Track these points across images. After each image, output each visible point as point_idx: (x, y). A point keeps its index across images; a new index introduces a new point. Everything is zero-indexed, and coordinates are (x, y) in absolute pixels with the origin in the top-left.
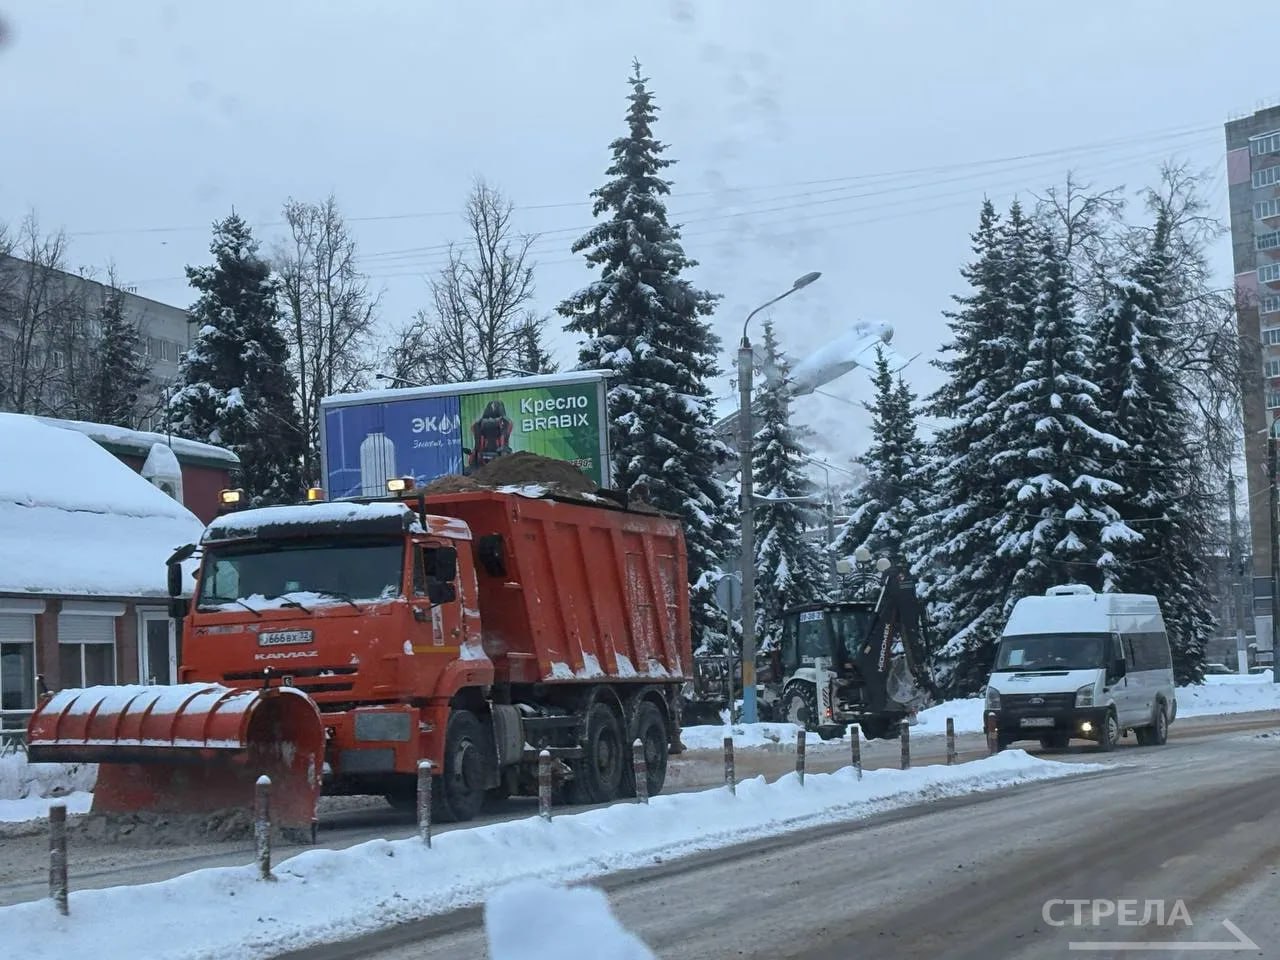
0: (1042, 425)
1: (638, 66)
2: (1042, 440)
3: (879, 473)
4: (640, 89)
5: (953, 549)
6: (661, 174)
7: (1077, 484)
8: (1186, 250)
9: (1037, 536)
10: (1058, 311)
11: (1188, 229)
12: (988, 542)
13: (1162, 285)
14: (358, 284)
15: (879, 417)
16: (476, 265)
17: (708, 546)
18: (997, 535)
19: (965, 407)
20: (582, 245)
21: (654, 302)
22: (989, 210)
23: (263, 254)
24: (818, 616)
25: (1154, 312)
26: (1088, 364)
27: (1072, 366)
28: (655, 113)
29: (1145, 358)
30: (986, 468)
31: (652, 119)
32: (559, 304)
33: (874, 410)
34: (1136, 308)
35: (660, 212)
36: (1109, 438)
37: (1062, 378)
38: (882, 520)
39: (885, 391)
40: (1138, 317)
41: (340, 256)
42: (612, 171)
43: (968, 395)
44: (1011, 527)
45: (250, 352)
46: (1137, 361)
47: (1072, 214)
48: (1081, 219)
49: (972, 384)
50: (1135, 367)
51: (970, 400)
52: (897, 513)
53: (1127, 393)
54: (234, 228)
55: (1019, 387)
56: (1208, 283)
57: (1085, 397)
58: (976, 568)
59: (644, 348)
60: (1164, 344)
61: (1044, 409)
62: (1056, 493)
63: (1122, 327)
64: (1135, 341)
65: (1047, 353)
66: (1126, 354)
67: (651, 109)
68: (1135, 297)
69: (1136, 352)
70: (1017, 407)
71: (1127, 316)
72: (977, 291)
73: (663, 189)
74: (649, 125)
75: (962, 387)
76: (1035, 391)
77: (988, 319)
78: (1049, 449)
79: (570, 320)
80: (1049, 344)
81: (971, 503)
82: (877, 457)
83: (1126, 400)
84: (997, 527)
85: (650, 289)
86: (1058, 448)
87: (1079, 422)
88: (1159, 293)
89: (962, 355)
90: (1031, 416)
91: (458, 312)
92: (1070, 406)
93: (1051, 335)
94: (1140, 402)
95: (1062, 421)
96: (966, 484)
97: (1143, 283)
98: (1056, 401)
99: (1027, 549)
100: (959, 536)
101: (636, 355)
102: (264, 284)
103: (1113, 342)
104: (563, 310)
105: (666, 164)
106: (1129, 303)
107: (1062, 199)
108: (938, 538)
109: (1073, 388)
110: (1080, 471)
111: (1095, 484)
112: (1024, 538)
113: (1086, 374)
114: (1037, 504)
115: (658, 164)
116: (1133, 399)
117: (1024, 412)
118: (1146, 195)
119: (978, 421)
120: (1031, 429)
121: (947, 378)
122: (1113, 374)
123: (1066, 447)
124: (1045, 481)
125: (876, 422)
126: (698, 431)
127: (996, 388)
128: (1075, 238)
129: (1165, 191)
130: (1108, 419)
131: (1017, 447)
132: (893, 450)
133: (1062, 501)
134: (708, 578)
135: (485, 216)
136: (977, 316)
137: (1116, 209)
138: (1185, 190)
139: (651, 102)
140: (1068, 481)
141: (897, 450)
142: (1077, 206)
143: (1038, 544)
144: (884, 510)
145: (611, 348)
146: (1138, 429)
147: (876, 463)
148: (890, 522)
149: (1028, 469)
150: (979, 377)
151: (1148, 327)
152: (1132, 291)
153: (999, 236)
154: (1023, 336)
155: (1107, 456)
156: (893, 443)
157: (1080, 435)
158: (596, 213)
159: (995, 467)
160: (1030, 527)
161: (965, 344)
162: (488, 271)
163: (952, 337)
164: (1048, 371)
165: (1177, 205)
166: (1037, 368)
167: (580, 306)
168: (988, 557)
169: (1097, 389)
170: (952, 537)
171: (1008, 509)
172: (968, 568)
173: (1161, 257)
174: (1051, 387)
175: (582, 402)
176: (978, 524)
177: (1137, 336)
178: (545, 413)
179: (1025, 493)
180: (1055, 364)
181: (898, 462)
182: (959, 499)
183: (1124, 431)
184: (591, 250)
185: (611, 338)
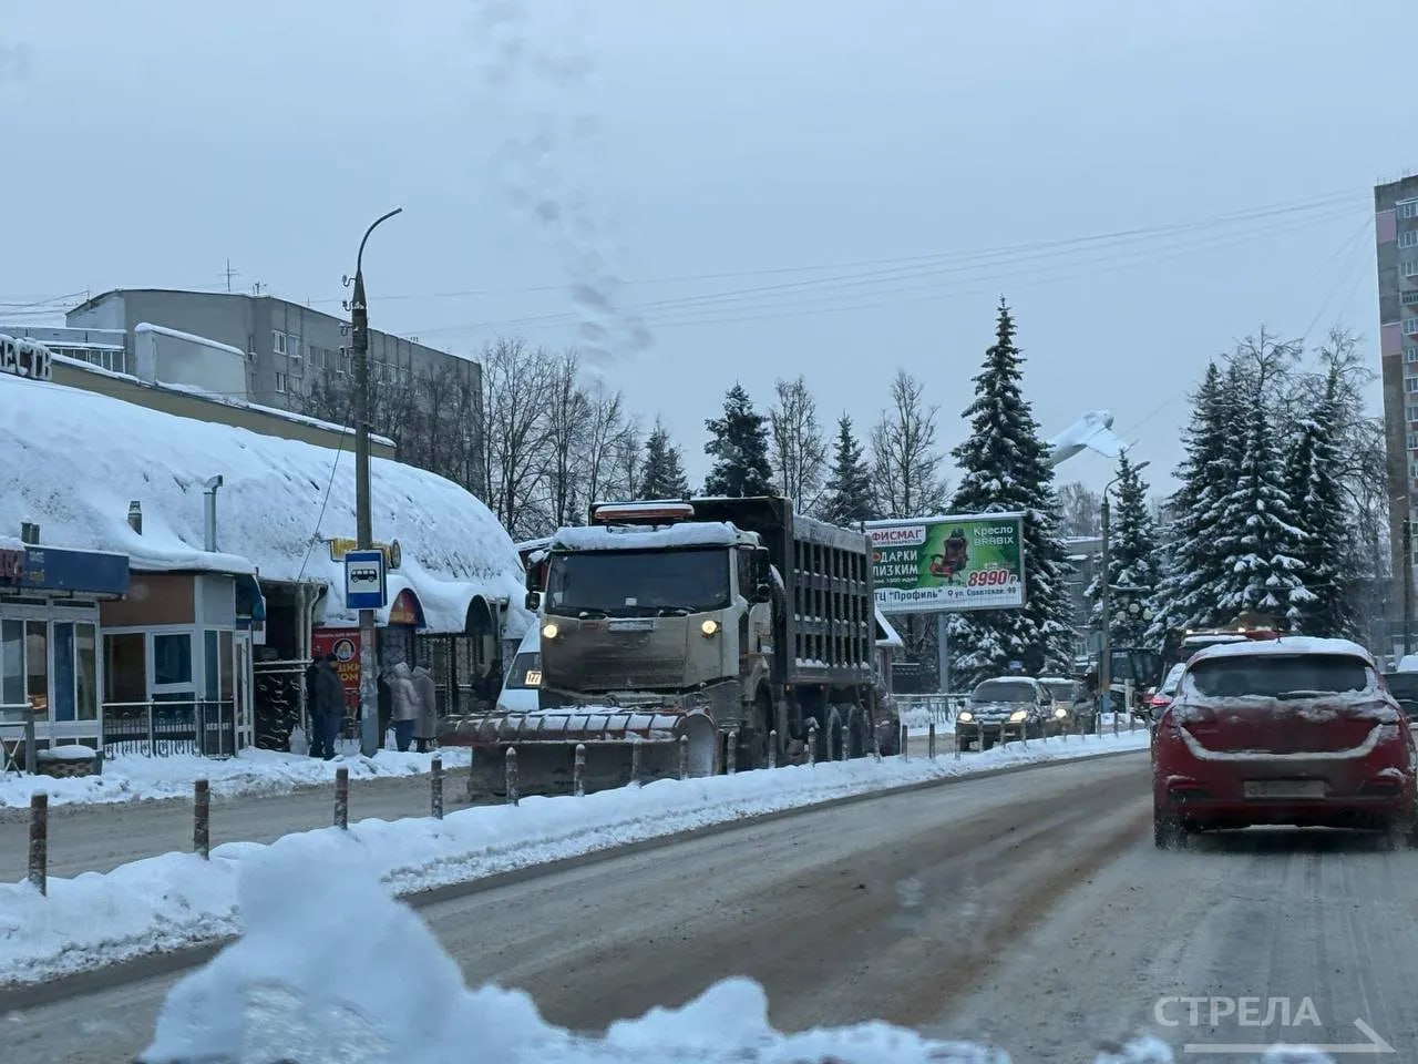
0: (1251, 521)
1: (1003, 300)
2: (1250, 531)
3: (1121, 541)
4: (1004, 314)
5: (1187, 604)
6: (1017, 368)
7: (1274, 561)
8: (1347, 389)
9: (1246, 596)
10: (1261, 444)
11: (1349, 377)
12: (1210, 599)
13: (1332, 424)
14: (817, 432)
15: (1121, 500)
16: (898, 424)
17: (1047, 605)
18: (1217, 594)
19: (1196, 506)
20: (969, 413)
21: (1015, 451)
22: (1213, 370)
23: (758, 411)
24: (1124, 655)
25: (1326, 442)
26: (1282, 480)
27: (1272, 480)
28: (1014, 330)
29: (1321, 475)
30: (1209, 547)
31: (1011, 334)
32: (952, 450)
33: (1118, 495)
34: (1314, 439)
35: (1016, 392)
36: (1296, 530)
37: (1264, 489)
38: (1123, 575)
39: (1125, 481)
40: (1315, 446)
41: (806, 413)
42: (986, 365)
43: (1198, 497)
44: (1228, 589)
45: (752, 476)
46: (1314, 476)
47: (1264, 356)
48: (1271, 360)
49: (1200, 489)
50: (1313, 482)
51: (1200, 500)
52: (1134, 570)
53: (1307, 498)
54: (737, 394)
55: (1235, 495)
56: (1362, 414)
57: (1280, 502)
58: (1202, 615)
59: (1008, 479)
60: (1333, 464)
61: (1252, 510)
62: (1260, 567)
63: (1304, 451)
64: (1313, 463)
65: (1254, 471)
66: (1306, 471)
67: (1011, 327)
68: (1313, 432)
69: (1314, 470)
70: (1233, 507)
71: (1308, 443)
72: (1204, 425)
73: (1017, 376)
74: (1010, 337)
75: (1195, 490)
76: (1246, 497)
77: (1212, 446)
78: (1254, 537)
79: (958, 460)
80: (1256, 465)
81: (1199, 571)
82: (1119, 529)
83: (1306, 503)
84: (1218, 589)
85: (1012, 442)
86: (1261, 536)
87: (1275, 519)
88: (1330, 429)
89: (1194, 469)
90: (1242, 514)
91: (886, 453)
92: (1270, 508)
93: (1256, 460)
94: (1316, 504)
95: (1264, 517)
96: (1196, 558)
97: (1318, 421)
98: (1260, 504)
99: (1239, 604)
100: (1192, 594)
101: (1004, 484)
102: (757, 430)
103: (1298, 462)
104: (956, 453)
105: (1020, 361)
106: (1309, 436)
107: (1257, 345)
108: (1175, 595)
109: (1272, 496)
110: (1276, 552)
111: (1286, 561)
112: (1237, 597)
113: (1280, 486)
114: (1246, 574)
115: (1015, 361)
116: (1311, 502)
117: (1238, 511)
118: (1320, 353)
119: (1206, 516)
120: (1242, 521)
121: (1184, 484)
122: (1297, 484)
123: (1267, 536)
124: (1253, 559)
125: (1120, 505)
126: (1041, 532)
127: (1218, 493)
128: (1266, 375)
129: (1333, 349)
130: (1294, 515)
131: (1232, 535)
132: (1132, 524)
133: (1263, 572)
134: (1049, 625)
135: (905, 394)
136: (1204, 442)
137: (1296, 354)
138: (1347, 348)
139: (1012, 323)
140: (1268, 559)
141: (1134, 525)
142: (1268, 350)
143: (1247, 601)
144: (1125, 567)
145: (986, 479)
146: (1314, 522)
147: (1119, 534)
148: (1130, 577)
149: (1241, 550)
150: (1207, 484)
151: (1323, 453)
152: (1311, 427)
153: (1220, 387)
154: (1237, 459)
155: (1293, 541)
156: (1131, 519)
157: (1274, 528)
158: (977, 393)
159: (1217, 548)
160: (1241, 590)
161: (1196, 461)
162: (905, 427)
163: (1187, 457)
164: (1254, 484)
165: (1342, 358)
166: (1247, 481)
167: (965, 451)
168: (1211, 608)
169: (1287, 496)
170: (1187, 594)
171: (1225, 577)
172: (1196, 616)
173: (1331, 404)
174: (1257, 495)
175: (1009, 530)
176: (1205, 586)
177: (1314, 458)
178: (988, 536)
179: (1239, 567)
180: (1260, 479)
181: (1135, 533)
182: (1191, 569)
183: (1305, 524)
184: (975, 416)
185: (986, 472)
